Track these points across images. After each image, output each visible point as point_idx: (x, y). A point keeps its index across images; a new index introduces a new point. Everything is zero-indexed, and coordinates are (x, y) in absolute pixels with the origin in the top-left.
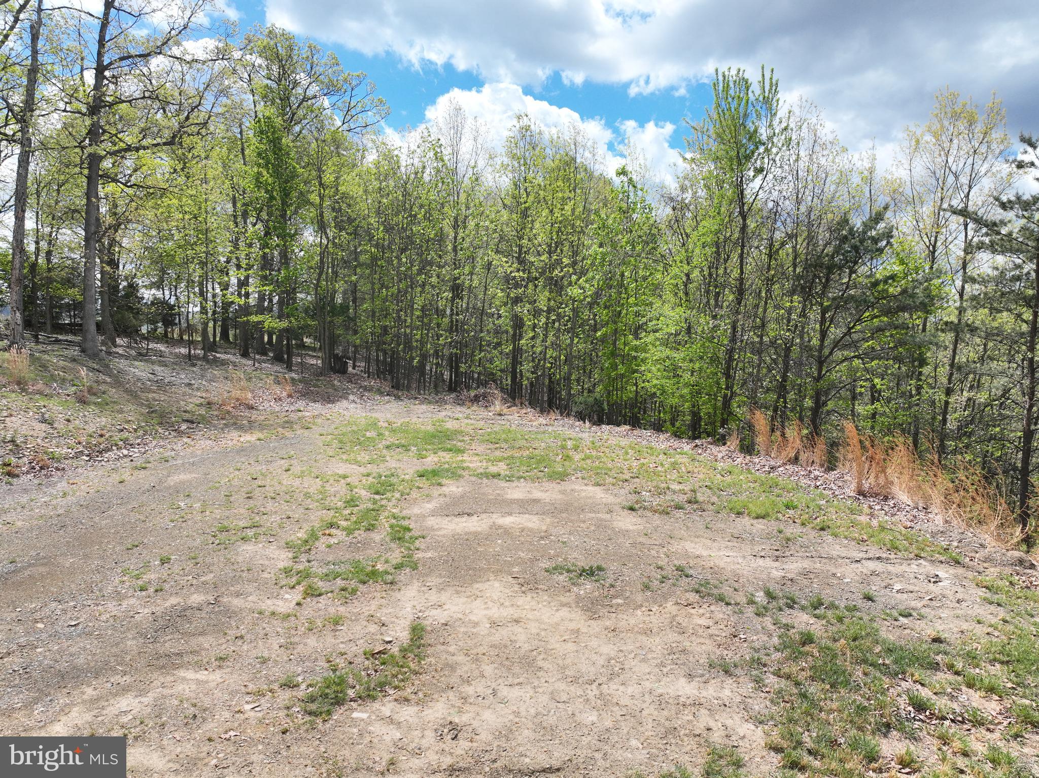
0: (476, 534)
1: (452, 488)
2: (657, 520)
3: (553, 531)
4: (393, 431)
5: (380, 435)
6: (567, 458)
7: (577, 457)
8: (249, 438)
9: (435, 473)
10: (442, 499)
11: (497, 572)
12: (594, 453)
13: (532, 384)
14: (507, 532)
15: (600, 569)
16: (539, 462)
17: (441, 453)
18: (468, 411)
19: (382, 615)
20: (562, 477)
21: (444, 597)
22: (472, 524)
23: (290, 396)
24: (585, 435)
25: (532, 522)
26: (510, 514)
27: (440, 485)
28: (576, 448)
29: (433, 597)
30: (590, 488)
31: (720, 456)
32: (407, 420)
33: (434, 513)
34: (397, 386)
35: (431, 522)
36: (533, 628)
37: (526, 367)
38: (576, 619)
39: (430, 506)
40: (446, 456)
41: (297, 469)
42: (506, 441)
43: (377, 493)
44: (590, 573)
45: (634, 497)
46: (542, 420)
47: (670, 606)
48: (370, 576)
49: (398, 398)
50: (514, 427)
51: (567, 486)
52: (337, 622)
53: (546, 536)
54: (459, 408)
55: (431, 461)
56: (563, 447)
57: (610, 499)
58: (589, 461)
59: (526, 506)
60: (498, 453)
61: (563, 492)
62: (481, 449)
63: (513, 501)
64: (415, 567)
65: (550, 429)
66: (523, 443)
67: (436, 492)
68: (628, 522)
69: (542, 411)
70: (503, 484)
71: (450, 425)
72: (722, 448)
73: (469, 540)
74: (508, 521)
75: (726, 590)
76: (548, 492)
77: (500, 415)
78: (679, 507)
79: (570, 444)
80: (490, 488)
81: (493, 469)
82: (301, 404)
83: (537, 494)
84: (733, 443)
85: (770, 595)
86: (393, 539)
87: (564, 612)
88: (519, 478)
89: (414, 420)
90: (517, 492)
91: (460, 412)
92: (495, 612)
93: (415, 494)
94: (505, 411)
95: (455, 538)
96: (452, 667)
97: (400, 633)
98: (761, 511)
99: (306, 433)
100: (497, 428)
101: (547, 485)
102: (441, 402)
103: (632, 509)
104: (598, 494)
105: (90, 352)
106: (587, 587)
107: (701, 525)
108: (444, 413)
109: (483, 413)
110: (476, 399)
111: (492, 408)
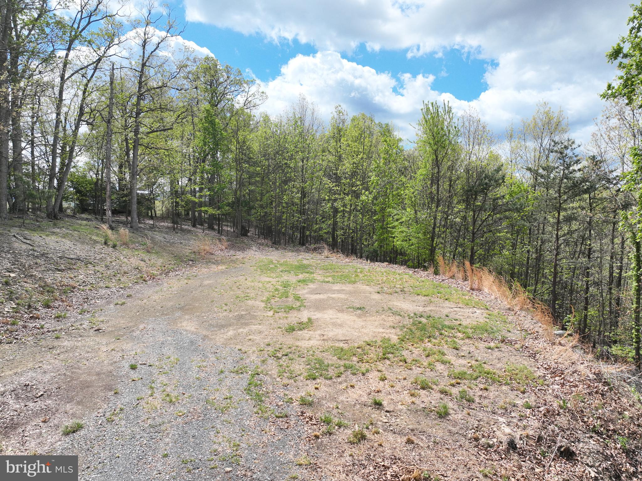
0: (323, 299)
1: (312, 286)
2: (387, 296)
3: (349, 298)
4: (281, 265)
5: (276, 266)
6: (357, 276)
7: (361, 275)
8: (222, 267)
9: (304, 281)
10: (309, 289)
11: (331, 308)
12: (369, 274)
13: (342, 241)
14: (333, 299)
15: (363, 308)
16: (345, 277)
17: (304, 274)
18: (312, 256)
19: (299, 316)
20: (354, 282)
21: (315, 313)
22: (321, 296)
23: (226, 248)
24: (366, 267)
25: (342, 296)
26: (334, 294)
27: (307, 285)
28: (361, 272)
29: (312, 313)
30: (365, 286)
31: (424, 275)
32: (285, 260)
33: (307, 293)
34: (274, 243)
35: (307, 296)
36: (342, 320)
37: (339, 233)
38: (355, 318)
39: (305, 291)
40: (307, 275)
41: (249, 279)
42: (331, 269)
43: (285, 287)
44: (360, 309)
45: (380, 289)
46: (347, 260)
47: (383, 316)
48: (292, 308)
49: (277, 249)
50: (334, 263)
51: (356, 285)
52: (287, 318)
53: (347, 299)
54: (307, 254)
55: (301, 276)
56: (356, 272)
57: (371, 290)
58: (366, 277)
59: (339, 291)
60: (328, 274)
61: (354, 288)
62: (320, 272)
63: (335, 290)
64: (305, 306)
65: (351, 264)
66: (338, 270)
67: (306, 287)
68: (376, 297)
69: (347, 256)
70: (331, 285)
71: (305, 262)
72: (426, 272)
73: (320, 301)
74: (333, 296)
75: (402, 313)
76: (349, 287)
77: (327, 257)
78: (396, 292)
79: (359, 270)
80: (326, 286)
81: (327, 280)
82: (232, 252)
83: (344, 288)
84: (431, 270)
85: (415, 314)
86: (296, 300)
87: (351, 317)
88: (337, 283)
89: (288, 260)
90: (337, 287)
91: (308, 256)
92: (331, 316)
93: (298, 288)
94: (330, 255)
95: (316, 300)
96: (321, 326)
97: (305, 320)
98: (426, 294)
99: (244, 265)
100: (326, 264)
101: (347, 285)
102: (298, 251)
103: (378, 293)
104: (368, 288)
105: (134, 228)
106: (359, 312)
107: (402, 298)
108: (301, 257)
109: (319, 256)
110: (315, 249)
111: (323, 254)
